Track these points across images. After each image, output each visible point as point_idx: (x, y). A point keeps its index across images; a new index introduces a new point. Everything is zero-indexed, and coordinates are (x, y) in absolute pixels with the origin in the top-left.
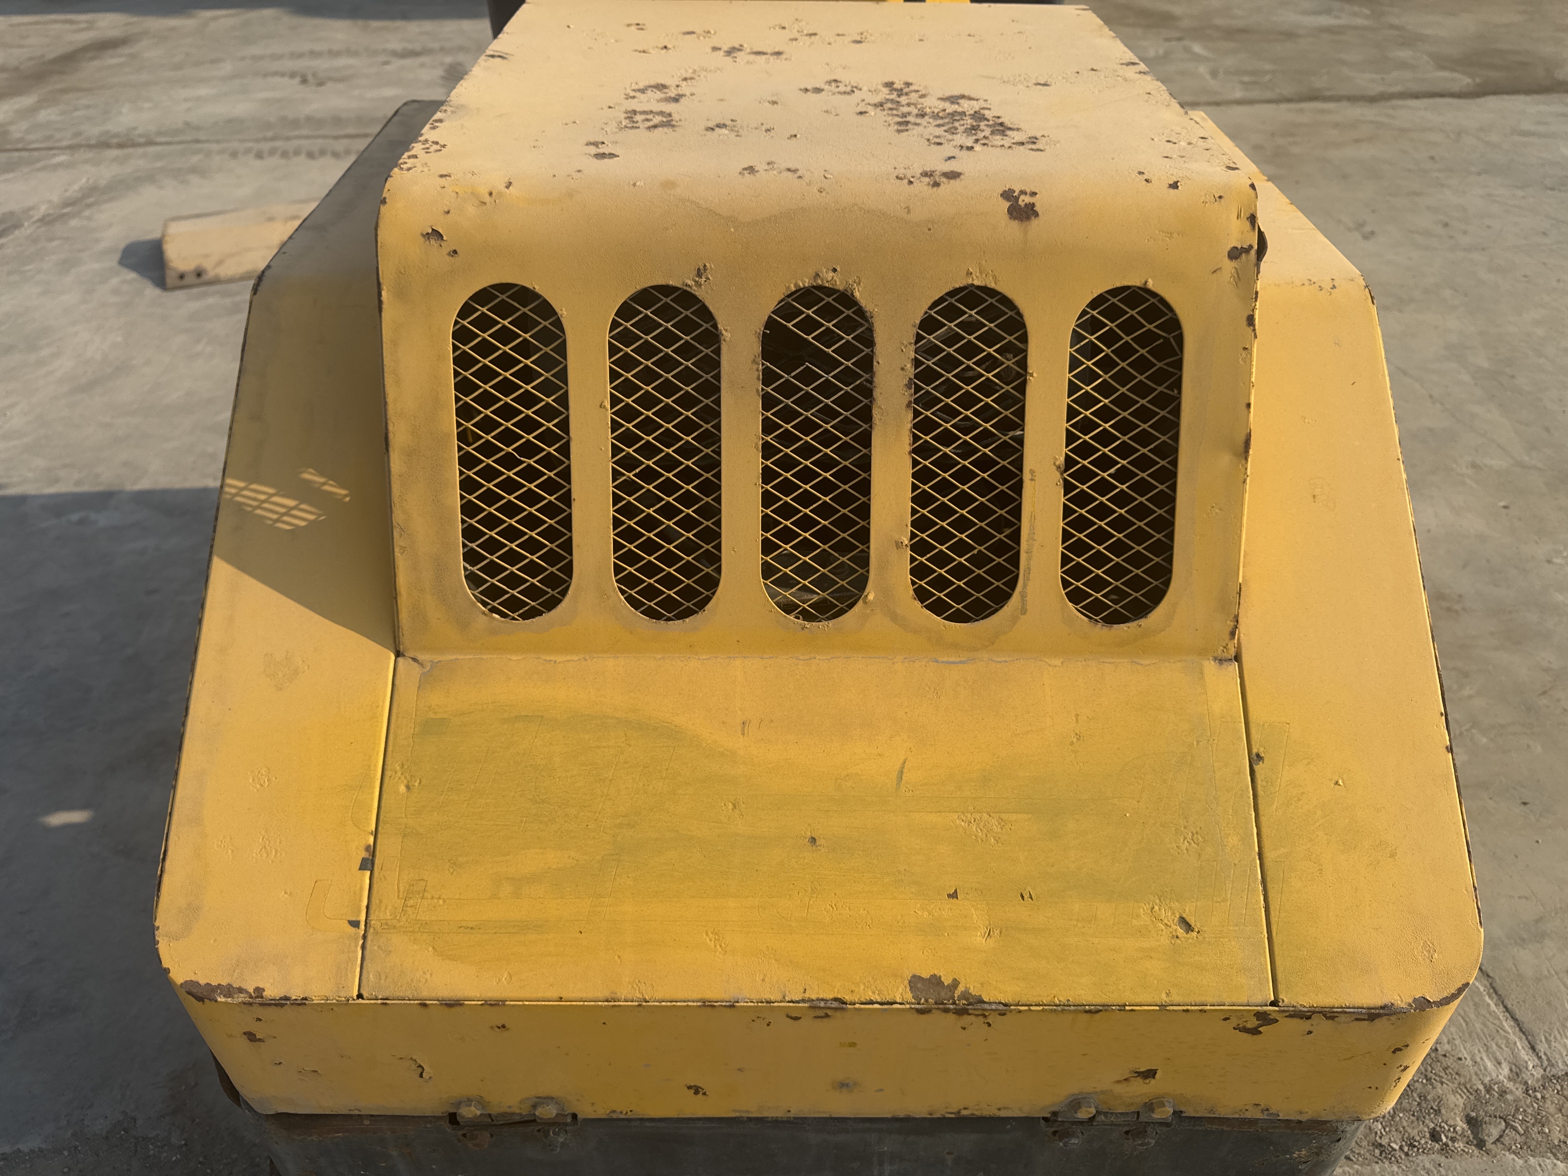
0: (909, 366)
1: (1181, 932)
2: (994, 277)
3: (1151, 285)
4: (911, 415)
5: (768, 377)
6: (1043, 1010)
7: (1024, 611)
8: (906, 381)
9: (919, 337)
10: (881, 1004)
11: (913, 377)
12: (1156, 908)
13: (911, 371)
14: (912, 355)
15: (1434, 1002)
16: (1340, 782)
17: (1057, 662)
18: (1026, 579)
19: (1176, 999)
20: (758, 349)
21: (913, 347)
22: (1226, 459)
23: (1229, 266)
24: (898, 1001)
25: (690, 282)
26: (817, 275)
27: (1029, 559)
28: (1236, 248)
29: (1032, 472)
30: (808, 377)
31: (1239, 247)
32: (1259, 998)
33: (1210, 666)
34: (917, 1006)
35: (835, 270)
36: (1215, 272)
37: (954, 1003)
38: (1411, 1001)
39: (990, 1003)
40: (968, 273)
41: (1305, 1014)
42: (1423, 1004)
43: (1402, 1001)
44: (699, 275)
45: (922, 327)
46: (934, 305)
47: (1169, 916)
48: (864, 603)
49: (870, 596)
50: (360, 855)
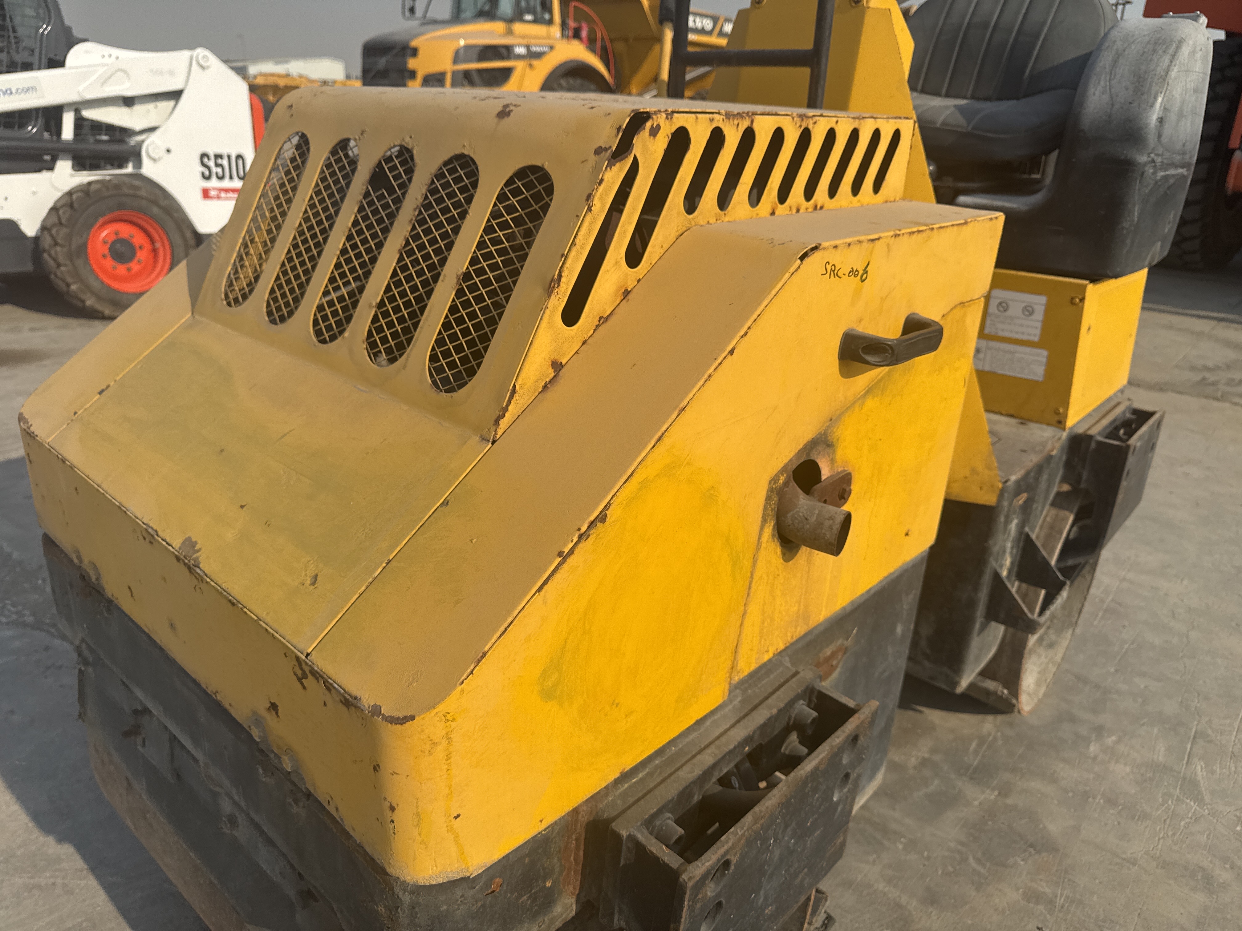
0: (419, 197)
1: (309, 582)
2: (474, 150)
3: (546, 167)
4: (409, 229)
5: (367, 195)
6: (213, 587)
7: (404, 368)
8: (415, 206)
9: (433, 182)
10: (167, 543)
11: (420, 205)
12: (312, 562)
13: (420, 200)
14: (424, 191)
15: (383, 715)
16: (474, 541)
17: (405, 407)
18: (414, 345)
19: (268, 620)
20: (368, 177)
21: (426, 187)
22: (538, 291)
23: (593, 158)
24: (174, 546)
25: (357, 137)
26: (403, 139)
27: (420, 332)
28: (601, 147)
29: (445, 276)
30: (381, 197)
31: (603, 147)
32: (301, 646)
33: (475, 439)
34: (176, 553)
35: (411, 137)
36: (583, 162)
37: (189, 561)
38: (372, 704)
39: (201, 570)
40: (464, 146)
41: (317, 675)
42: (376, 710)
43: (367, 700)
44: (362, 134)
45: (436, 176)
46: (446, 164)
47: (312, 570)
48: (343, 338)
49: (346, 334)
50: (104, 387)
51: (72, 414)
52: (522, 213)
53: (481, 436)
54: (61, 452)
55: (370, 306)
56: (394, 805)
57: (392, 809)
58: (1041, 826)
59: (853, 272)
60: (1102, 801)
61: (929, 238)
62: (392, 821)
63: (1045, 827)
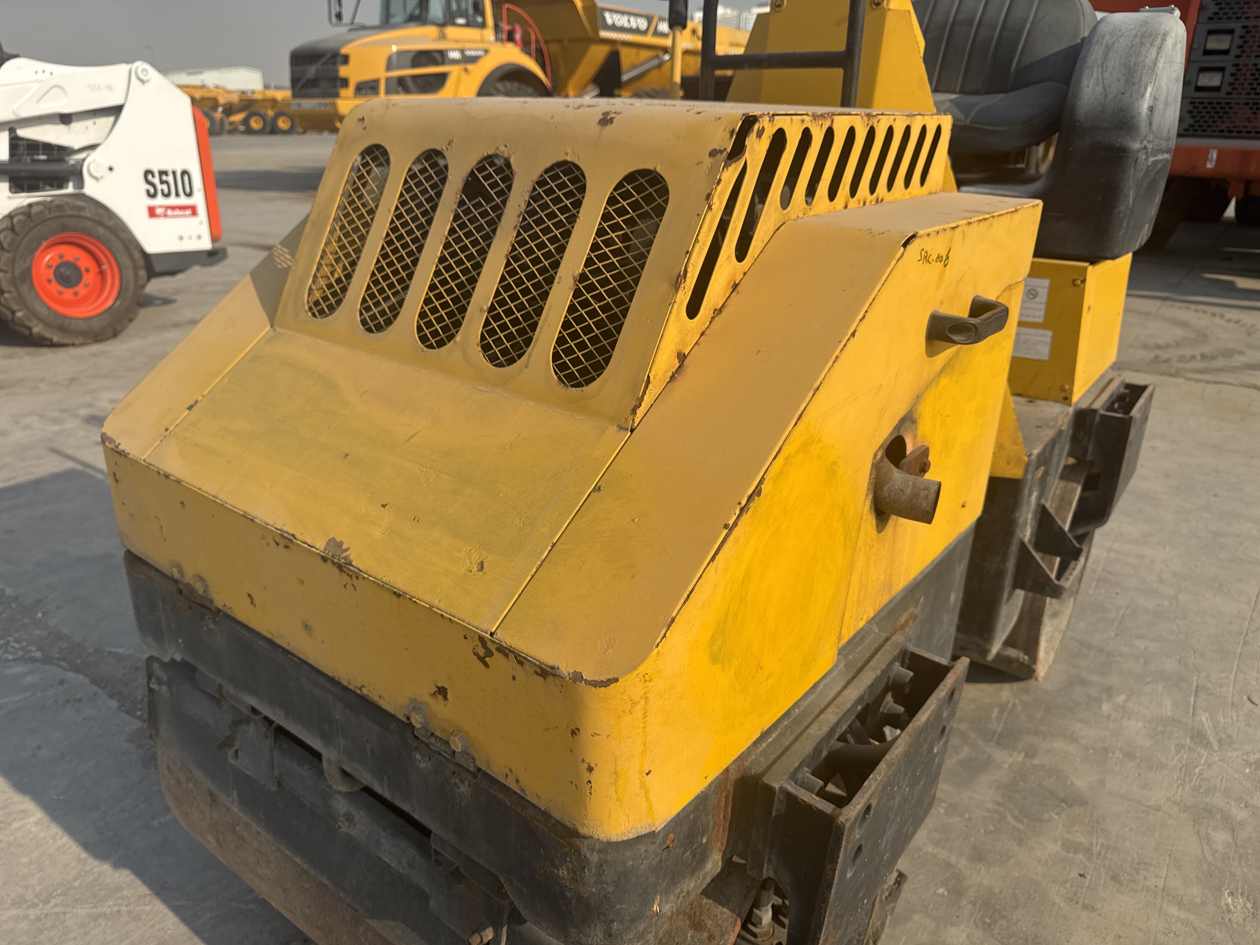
0: (523, 204)
1: (475, 569)
2: (578, 157)
3: (658, 170)
4: (515, 234)
5: (461, 203)
6: (373, 581)
7: (527, 367)
8: (518, 213)
9: (534, 189)
10: (309, 545)
11: (523, 211)
12: (474, 550)
13: (523, 207)
14: (527, 198)
15: (585, 680)
16: (636, 521)
17: (532, 404)
18: (535, 345)
19: (442, 605)
20: (461, 186)
21: (528, 194)
22: (665, 287)
23: (708, 161)
24: (317, 547)
25: (444, 148)
26: (498, 148)
27: (540, 333)
28: (716, 150)
29: (560, 278)
30: (478, 206)
31: (718, 149)
32: (484, 626)
33: (613, 429)
34: (322, 554)
35: (506, 146)
36: (698, 164)
37: (339, 560)
38: (571, 672)
39: (355, 567)
40: (567, 154)
41: (505, 651)
42: (577, 677)
43: (566, 668)
44: (449, 144)
45: (537, 183)
46: (547, 171)
47: (476, 558)
48: (454, 342)
49: (458, 338)
50: (192, 403)
51: (164, 430)
52: (634, 215)
53: (618, 426)
54: (162, 467)
55: (481, 310)
56: (593, 765)
57: (590, 769)
58: (1069, 782)
59: (940, 259)
60: (1121, 756)
61: (991, 225)
62: (590, 782)
63: (1072, 783)
